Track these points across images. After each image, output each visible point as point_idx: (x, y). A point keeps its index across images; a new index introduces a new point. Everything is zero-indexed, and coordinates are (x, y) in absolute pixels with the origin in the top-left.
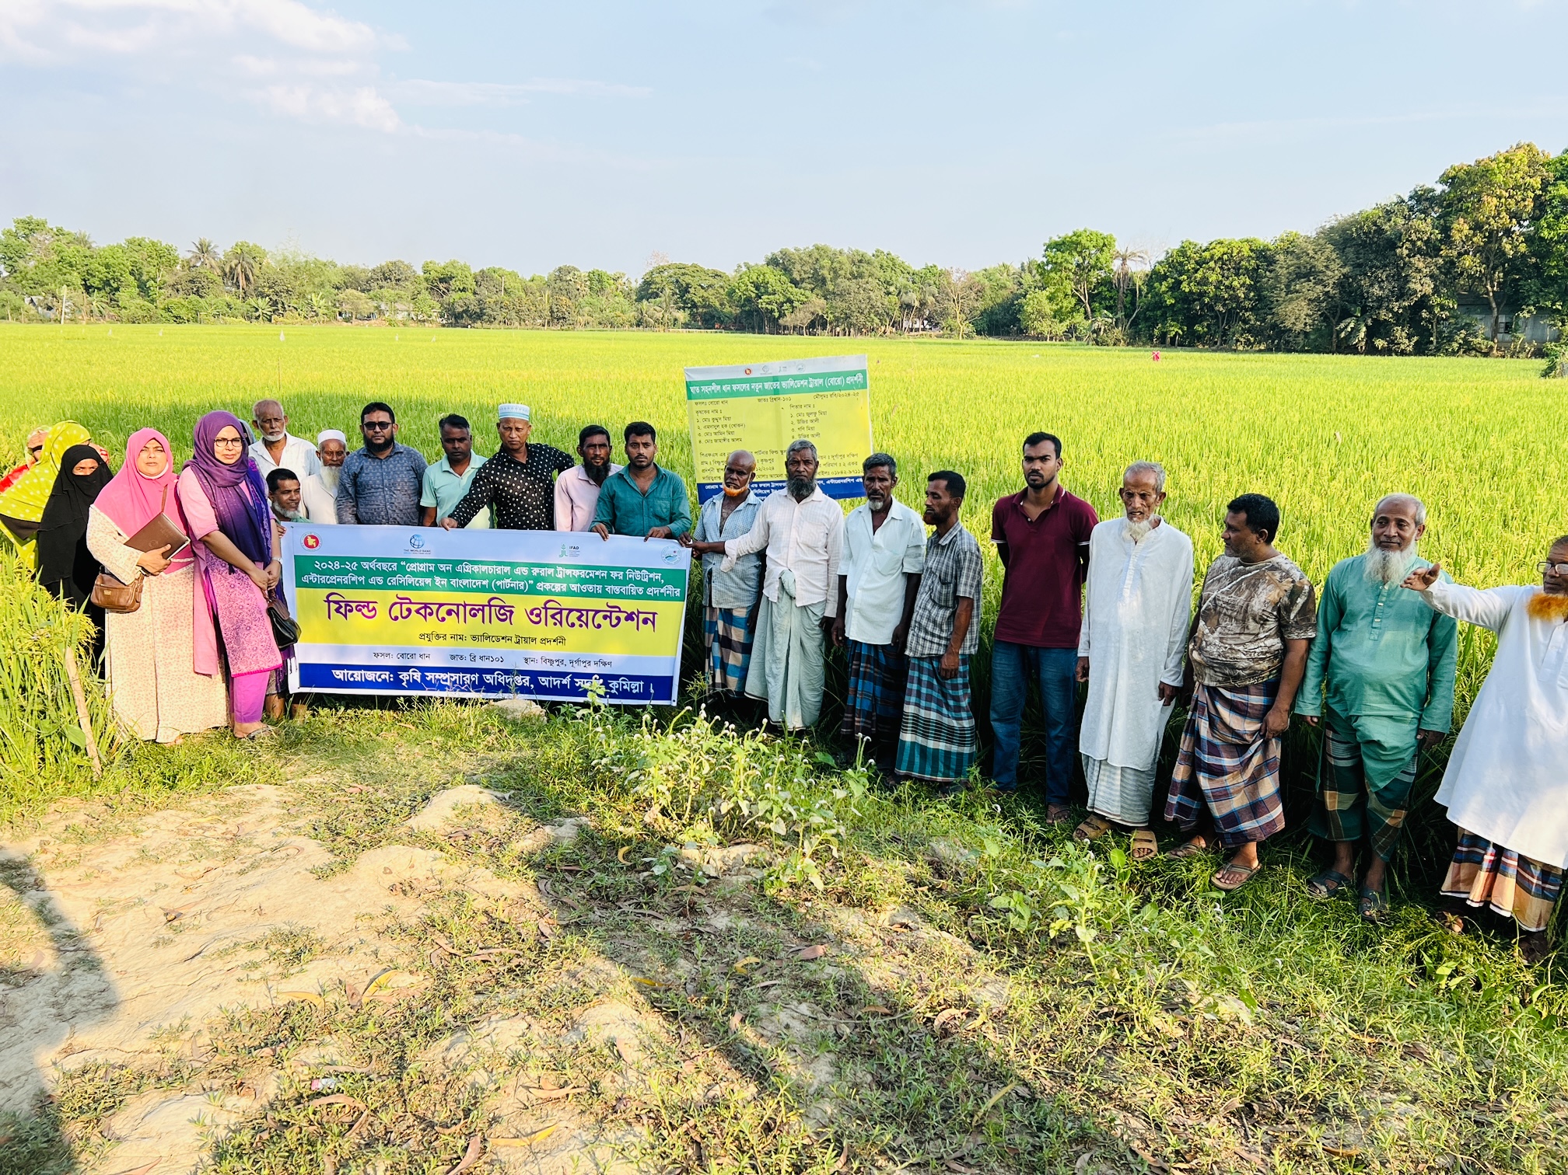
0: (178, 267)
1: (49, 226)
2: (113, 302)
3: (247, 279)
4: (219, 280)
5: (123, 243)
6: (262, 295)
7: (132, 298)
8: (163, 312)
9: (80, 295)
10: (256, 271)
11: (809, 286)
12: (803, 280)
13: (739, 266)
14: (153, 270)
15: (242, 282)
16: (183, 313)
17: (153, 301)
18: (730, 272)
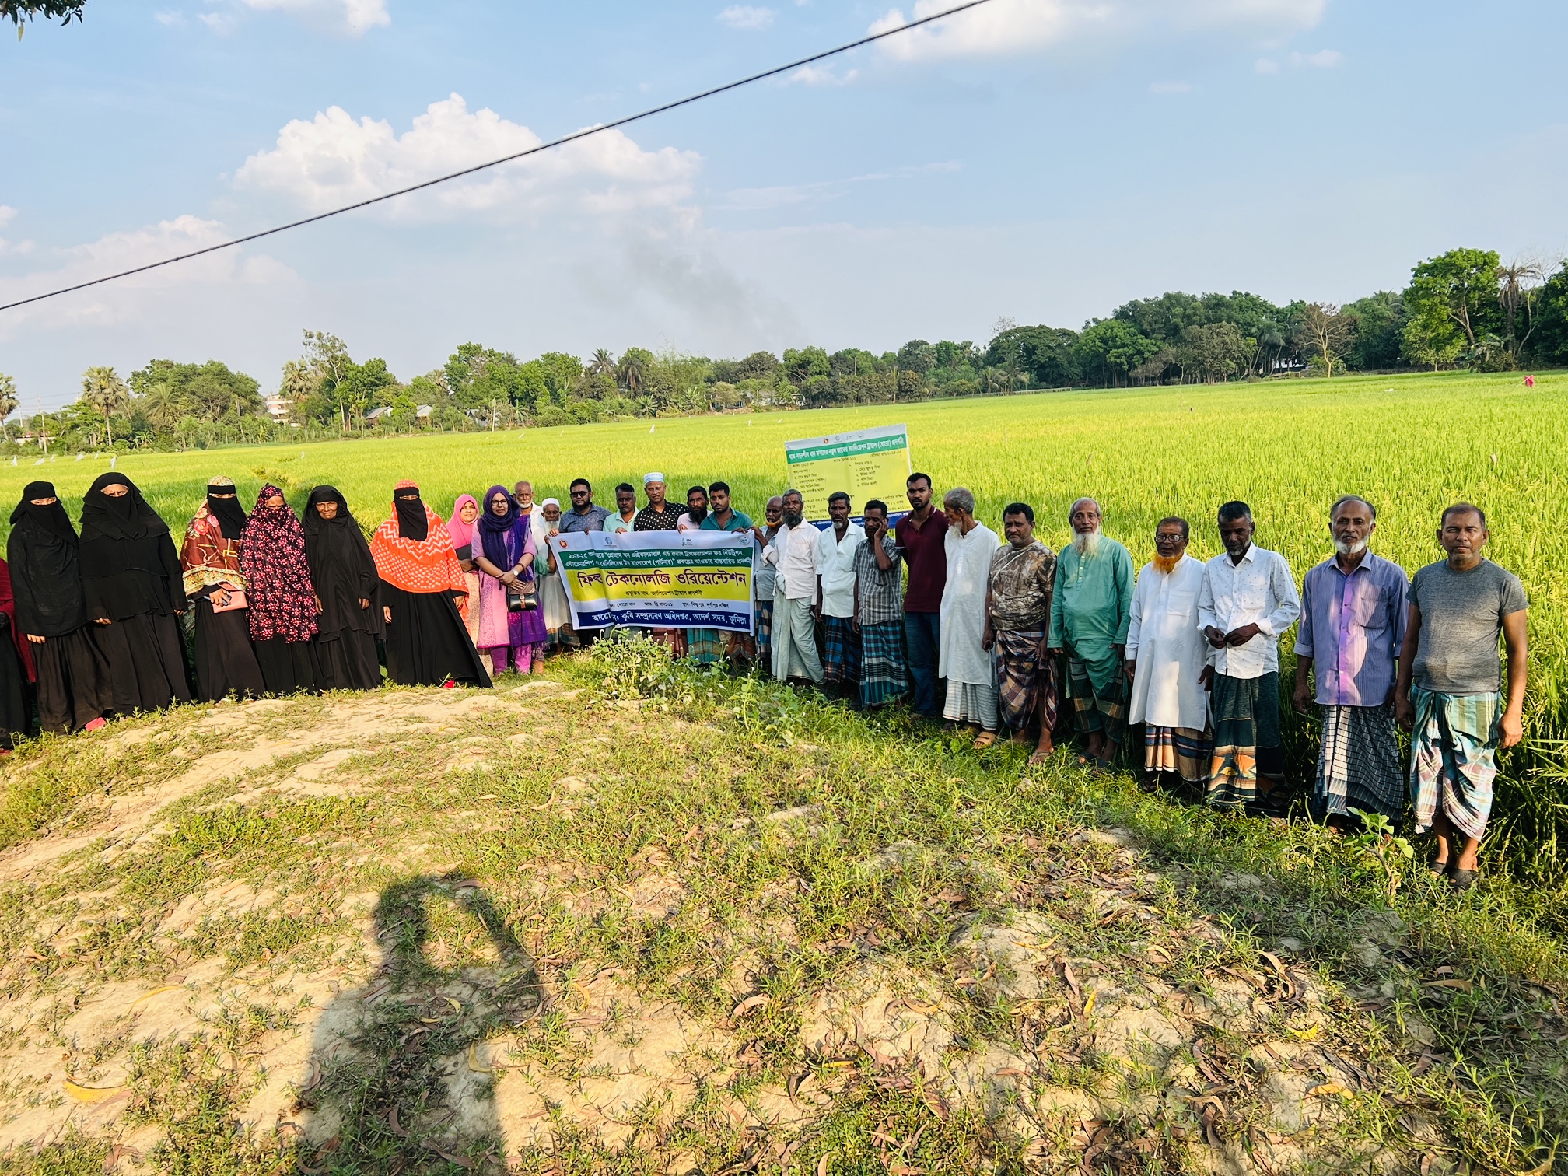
0: (583, 375)
1: (484, 348)
2: (533, 410)
3: (637, 380)
4: (614, 384)
5: (540, 358)
6: (648, 393)
7: (546, 405)
8: (569, 415)
9: (506, 407)
10: (644, 372)
11: (1160, 336)
12: (1153, 331)
13: (1088, 322)
14: (561, 379)
15: (633, 384)
16: (584, 414)
17: (563, 406)
18: (1078, 329)
